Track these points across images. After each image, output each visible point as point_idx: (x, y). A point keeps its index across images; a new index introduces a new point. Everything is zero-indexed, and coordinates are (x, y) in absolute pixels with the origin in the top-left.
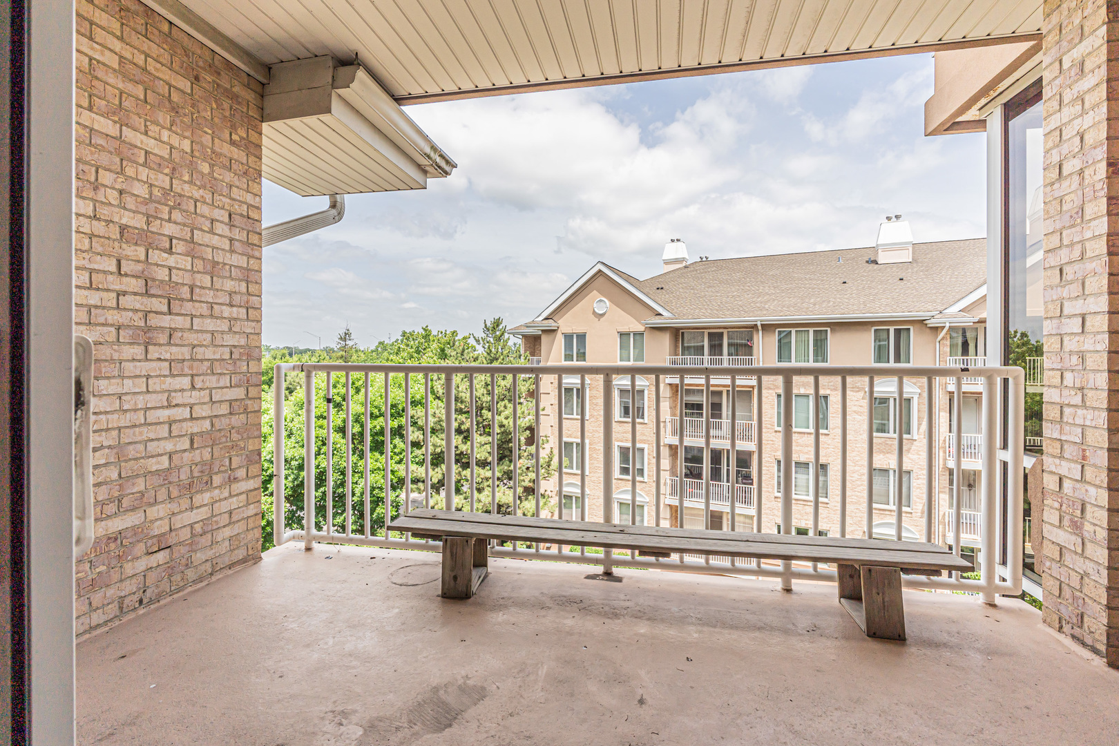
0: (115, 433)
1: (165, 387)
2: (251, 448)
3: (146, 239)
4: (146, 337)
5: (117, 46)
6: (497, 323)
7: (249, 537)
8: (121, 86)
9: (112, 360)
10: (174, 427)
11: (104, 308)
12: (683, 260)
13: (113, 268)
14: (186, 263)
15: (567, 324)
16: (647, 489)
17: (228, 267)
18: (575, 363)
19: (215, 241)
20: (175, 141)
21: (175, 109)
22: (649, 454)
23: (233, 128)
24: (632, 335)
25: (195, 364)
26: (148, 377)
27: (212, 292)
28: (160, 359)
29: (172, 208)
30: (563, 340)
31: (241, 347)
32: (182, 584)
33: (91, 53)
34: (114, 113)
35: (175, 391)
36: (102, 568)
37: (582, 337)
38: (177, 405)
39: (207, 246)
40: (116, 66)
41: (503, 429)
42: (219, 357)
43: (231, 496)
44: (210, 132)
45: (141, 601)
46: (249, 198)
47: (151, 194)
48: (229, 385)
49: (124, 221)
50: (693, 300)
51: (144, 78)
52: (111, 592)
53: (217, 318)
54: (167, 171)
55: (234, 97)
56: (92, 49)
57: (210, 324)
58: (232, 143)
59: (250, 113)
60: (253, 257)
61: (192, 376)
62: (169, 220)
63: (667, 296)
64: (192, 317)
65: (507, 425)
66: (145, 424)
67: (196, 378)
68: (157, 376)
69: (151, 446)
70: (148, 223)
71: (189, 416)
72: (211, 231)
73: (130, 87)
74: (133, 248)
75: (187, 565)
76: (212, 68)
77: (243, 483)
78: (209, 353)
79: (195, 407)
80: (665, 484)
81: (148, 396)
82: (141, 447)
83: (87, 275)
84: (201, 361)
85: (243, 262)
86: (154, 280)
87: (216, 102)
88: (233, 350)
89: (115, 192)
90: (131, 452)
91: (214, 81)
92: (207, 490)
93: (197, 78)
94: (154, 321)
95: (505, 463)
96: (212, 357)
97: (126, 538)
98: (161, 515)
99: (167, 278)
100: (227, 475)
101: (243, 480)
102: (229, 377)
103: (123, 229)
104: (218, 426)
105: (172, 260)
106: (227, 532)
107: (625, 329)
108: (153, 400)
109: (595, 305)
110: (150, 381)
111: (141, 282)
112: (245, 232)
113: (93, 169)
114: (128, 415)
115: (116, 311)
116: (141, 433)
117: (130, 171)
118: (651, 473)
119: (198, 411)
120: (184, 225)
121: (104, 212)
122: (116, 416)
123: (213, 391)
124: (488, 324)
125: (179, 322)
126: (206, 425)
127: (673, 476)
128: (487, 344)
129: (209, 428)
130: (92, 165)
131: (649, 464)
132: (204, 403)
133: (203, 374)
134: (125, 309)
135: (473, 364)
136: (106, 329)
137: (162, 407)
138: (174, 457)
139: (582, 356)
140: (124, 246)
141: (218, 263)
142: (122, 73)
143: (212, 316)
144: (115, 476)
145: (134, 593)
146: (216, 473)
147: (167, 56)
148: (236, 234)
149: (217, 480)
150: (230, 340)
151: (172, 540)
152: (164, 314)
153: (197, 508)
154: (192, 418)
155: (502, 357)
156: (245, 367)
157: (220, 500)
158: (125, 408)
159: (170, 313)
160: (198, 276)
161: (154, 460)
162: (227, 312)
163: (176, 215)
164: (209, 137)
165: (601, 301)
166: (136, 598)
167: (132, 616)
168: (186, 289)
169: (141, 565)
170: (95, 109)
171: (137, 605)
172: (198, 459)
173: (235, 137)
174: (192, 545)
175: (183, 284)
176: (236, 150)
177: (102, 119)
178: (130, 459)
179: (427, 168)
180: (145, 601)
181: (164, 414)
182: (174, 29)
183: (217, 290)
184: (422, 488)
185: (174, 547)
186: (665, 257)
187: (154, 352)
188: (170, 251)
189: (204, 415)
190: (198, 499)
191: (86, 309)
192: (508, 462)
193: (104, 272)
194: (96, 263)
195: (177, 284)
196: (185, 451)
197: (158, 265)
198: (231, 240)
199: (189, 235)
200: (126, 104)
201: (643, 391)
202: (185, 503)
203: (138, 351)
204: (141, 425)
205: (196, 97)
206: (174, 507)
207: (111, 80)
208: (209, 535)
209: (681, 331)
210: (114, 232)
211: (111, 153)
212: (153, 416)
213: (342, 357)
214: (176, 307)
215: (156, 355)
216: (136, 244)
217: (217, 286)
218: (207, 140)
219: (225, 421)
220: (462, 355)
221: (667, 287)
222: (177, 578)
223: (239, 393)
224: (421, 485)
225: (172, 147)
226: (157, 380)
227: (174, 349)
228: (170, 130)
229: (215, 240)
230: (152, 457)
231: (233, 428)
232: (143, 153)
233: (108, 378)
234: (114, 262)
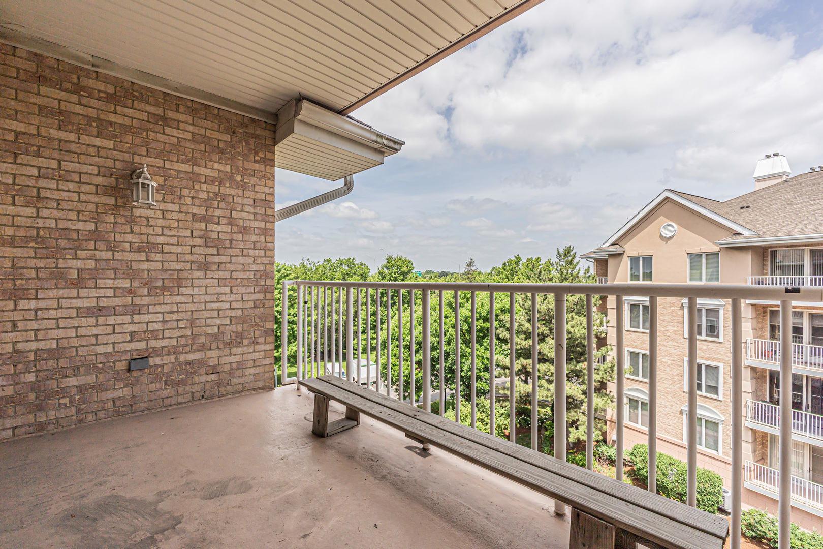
0: (190, 313)
1: (215, 292)
2: (267, 327)
3: (205, 219)
4: (205, 267)
5: (191, 128)
6: (568, 250)
7: (266, 376)
8: (193, 147)
9: (188, 279)
10: (221, 312)
11: (185, 254)
12: (783, 174)
13: (189, 234)
14: (228, 228)
15: (632, 248)
16: (723, 408)
17: (252, 229)
18: (641, 282)
19: (245, 217)
20: (221, 168)
21: (222, 152)
22: (724, 373)
23: (256, 153)
24: (704, 256)
25: (233, 280)
26: (206, 287)
27: (243, 243)
28: (213, 278)
29: (219, 202)
30: (629, 263)
31: (261, 271)
32: (225, 393)
33: (178, 135)
34: (189, 161)
35: (221, 294)
36: (183, 376)
37: (648, 260)
38: (222, 301)
39: (240, 219)
40: (190, 138)
41: (570, 336)
42: (247, 277)
43: (254, 352)
44: (242, 158)
45: (203, 397)
46: (266, 190)
47: (208, 196)
48: (253, 292)
49: (194, 211)
50: (787, 216)
51: (206, 140)
52: (187, 388)
53: (245, 256)
54: (217, 183)
55: (256, 137)
56: (179, 133)
57: (241, 260)
58: (256, 161)
59: (267, 143)
60: (269, 222)
61: (231, 287)
62: (218, 208)
63: (753, 214)
64: (231, 256)
65: (572, 332)
66: (205, 310)
67: (233, 288)
68: (211, 286)
69: (209, 321)
70: (207, 211)
71: (229, 307)
72: (243, 211)
73: (198, 147)
74: (199, 224)
75: (228, 384)
76: (243, 125)
77: (262, 346)
78: (242, 275)
79: (233, 303)
80: (746, 406)
81: (207, 296)
82: (203, 321)
83: (176, 239)
84: (236, 279)
85: (262, 225)
86: (209, 238)
87: (245, 142)
88: (256, 273)
89: (190, 198)
90: (198, 323)
91: (244, 131)
92: (240, 347)
93: (234, 132)
94: (209, 259)
95: (572, 363)
96: (243, 277)
97: (195, 364)
98: (214, 356)
99: (217, 237)
100: (252, 341)
101: (262, 344)
102: (253, 288)
103: (194, 215)
104: (246, 313)
105: (220, 228)
106: (252, 371)
107: (696, 250)
108: (208, 298)
109: (662, 229)
110: (208, 289)
111: (203, 240)
112: (264, 209)
113: (179, 189)
114: (196, 305)
115: (190, 255)
116: (203, 314)
117: (197, 187)
118: (728, 393)
119: (234, 305)
120: (227, 209)
121: (184, 209)
122: (190, 305)
123: (244, 295)
124: (561, 251)
125: (223, 259)
126: (240, 313)
127: (757, 400)
128: (560, 267)
129: (241, 314)
130: (179, 187)
131: (724, 383)
132: (238, 301)
133: (237, 286)
134: (194, 254)
135: (549, 283)
136: (185, 264)
137: (214, 302)
138: (221, 327)
139: (648, 276)
140: (194, 223)
141: (246, 227)
142: (193, 140)
143: (242, 255)
144: (190, 333)
145: (199, 392)
146: (246, 338)
147: (217, 126)
148: (258, 211)
149: (246, 342)
150: (254, 268)
151: (220, 369)
152: (215, 255)
153: (234, 355)
154: (231, 309)
155: (571, 278)
156: (264, 283)
157: (248, 353)
158: (195, 301)
159: (218, 255)
160: (235, 235)
161: (210, 328)
162: (252, 252)
163: (222, 205)
164: (241, 161)
165: (668, 225)
166: (200, 394)
167: (198, 402)
168: (228, 242)
169: (203, 378)
170: (180, 161)
171: (201, 398)
172: (234, 330)
173: (257, 158)
174: (231, 374)
175: (226, 240)
176: (258, 165)
177: (183, 165)
178: (197, 327)
179: (382, 150)
180: (205, 397)
181: (216, 306)
182: (221, 111)
183: (246, 241)
184: (508, 374)
185: (221, 373)
186: (756, 175)
187: (209, 274)
188: (219, 224)
189: (238, 307)
190: (234, 351)
191: (176, 255)
192: (575, 363)
193: (185, 237)
194: (181, 233)
195: (222, 240)
196: (227, 325)
197: (212, 231)
198: (255, 214)
199: (229, 214)
200: (195, 155)
201: (717, 311)
202: (227, 351)
203: (201, 274)
204: (203, 310)
205: (234, 142)
206: (221, 353)
207: (188, 146)
208: (241, 371)
209: (770, 250)
210: (190, 217)
211: (188, 180)
212: (209, 306)
213: (468, 278)
214: (222, 251)
215: (211, 276)
216: (200, 222)
217: (246, 239)
218: (240, 163)
219: (251, 311)
220: (540, 275)
221: (755, 205)
222: (222, 389)
223: (260, 296)
224: (507, 371)
225: (219, 171)
226: (211, 288)
227: (221, 273)
228: (219, 162)
229: (245, 215)
230: (209, 326)
231: (256, 315)
232: (204, 177)
233: (186, 287)
234: (189, 231)
